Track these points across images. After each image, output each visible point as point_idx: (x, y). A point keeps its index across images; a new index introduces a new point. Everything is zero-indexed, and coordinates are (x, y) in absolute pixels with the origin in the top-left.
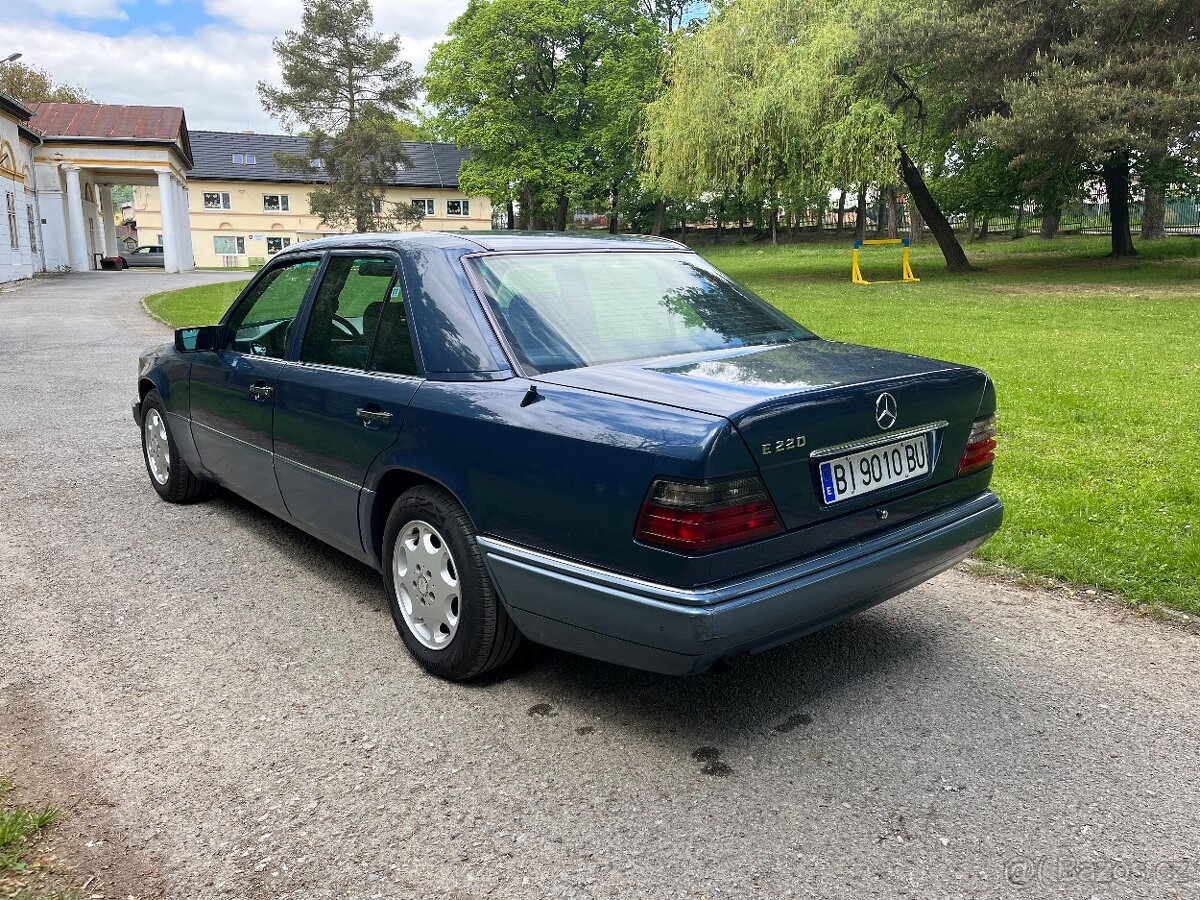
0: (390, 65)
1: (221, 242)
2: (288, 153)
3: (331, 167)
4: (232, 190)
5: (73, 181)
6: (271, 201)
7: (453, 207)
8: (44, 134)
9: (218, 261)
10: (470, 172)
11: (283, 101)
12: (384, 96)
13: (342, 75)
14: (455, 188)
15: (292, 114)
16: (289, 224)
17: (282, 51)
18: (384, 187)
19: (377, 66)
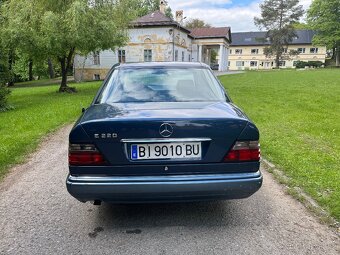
0: (295, 7)
1: (238, 64)
2: (259, 37)
3: (271, 40)
4: (243, 49)
5: (200, 48)
6: (253, 51)
7: (312, 50)
8: (195, 37)
9: (237, 68)
10: (316, 39)
11: (260, 22)
12: (292, 16)
13: (280, 11)
14: (310, 44)
15: (262, 25)
16: (257, 57)
17: (262, 7)
18: (288, 45)
19: (290, 7)
